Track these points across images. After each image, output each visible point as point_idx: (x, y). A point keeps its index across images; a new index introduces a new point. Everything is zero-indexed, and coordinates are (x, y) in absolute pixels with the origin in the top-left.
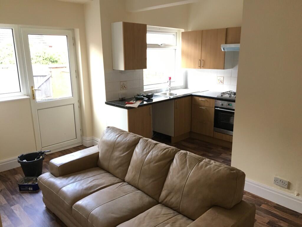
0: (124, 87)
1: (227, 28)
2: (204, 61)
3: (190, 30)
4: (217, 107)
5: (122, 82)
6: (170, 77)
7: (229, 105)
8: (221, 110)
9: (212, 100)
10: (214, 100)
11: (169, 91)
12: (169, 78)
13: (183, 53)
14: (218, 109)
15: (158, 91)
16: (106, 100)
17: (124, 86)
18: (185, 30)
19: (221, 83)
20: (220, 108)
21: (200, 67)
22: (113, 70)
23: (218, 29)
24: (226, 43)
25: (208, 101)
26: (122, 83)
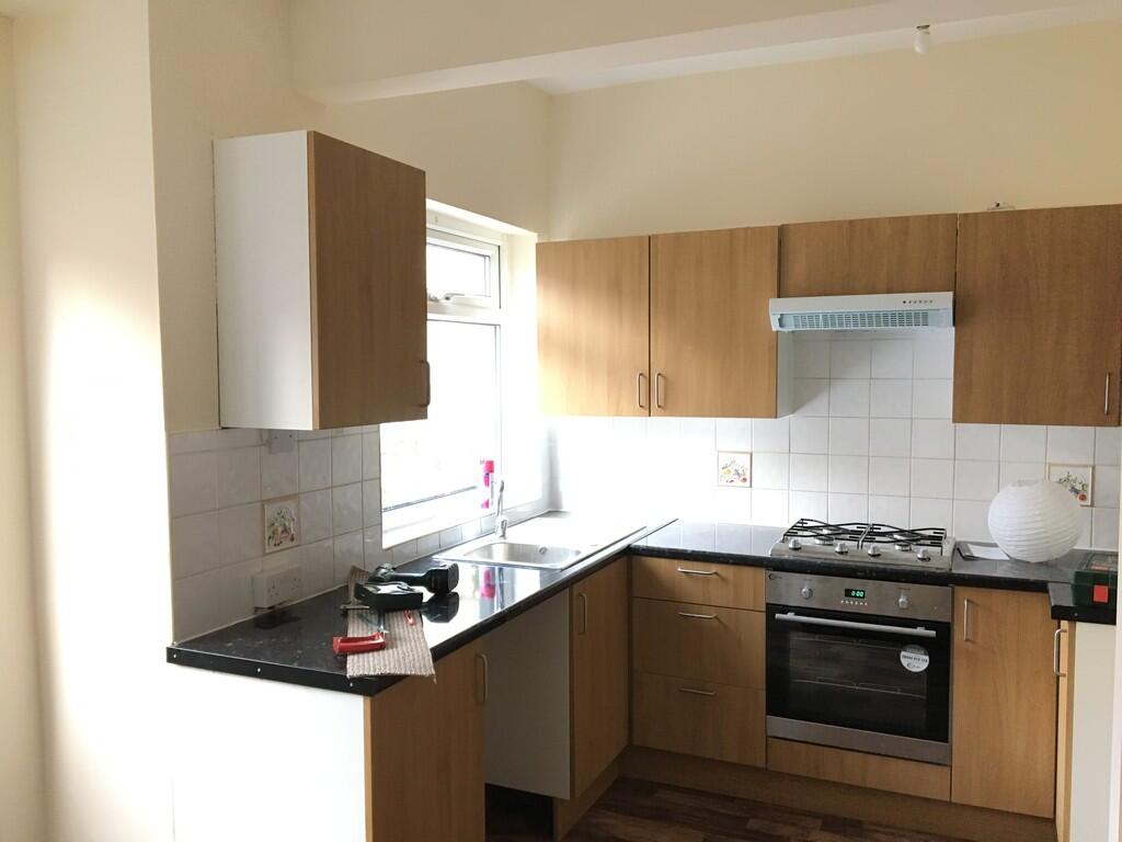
0: (280, 534)
1: (779, 224)
2: (665, 378)
3: (562, 235)
4: (785, 609)
5: (269, 501)
6: (489, 459)
7: (848, 593)
8: (804, 624)
9: (748, 572)
10: (762, 573)
11: (500, 532)
12: (483, 466)
13: (548, 342)
14: (790, 616)
15: (446, 539)
16: (176, 637)
17: (286, 530)
18: (539, 236)
19: (738, 482)
20: (799, 611)
21: (647, 408)
22: (224, 428)
23: (732, 232)
24: (779, 297)
25: (723, 579)
26: (270, 511)
